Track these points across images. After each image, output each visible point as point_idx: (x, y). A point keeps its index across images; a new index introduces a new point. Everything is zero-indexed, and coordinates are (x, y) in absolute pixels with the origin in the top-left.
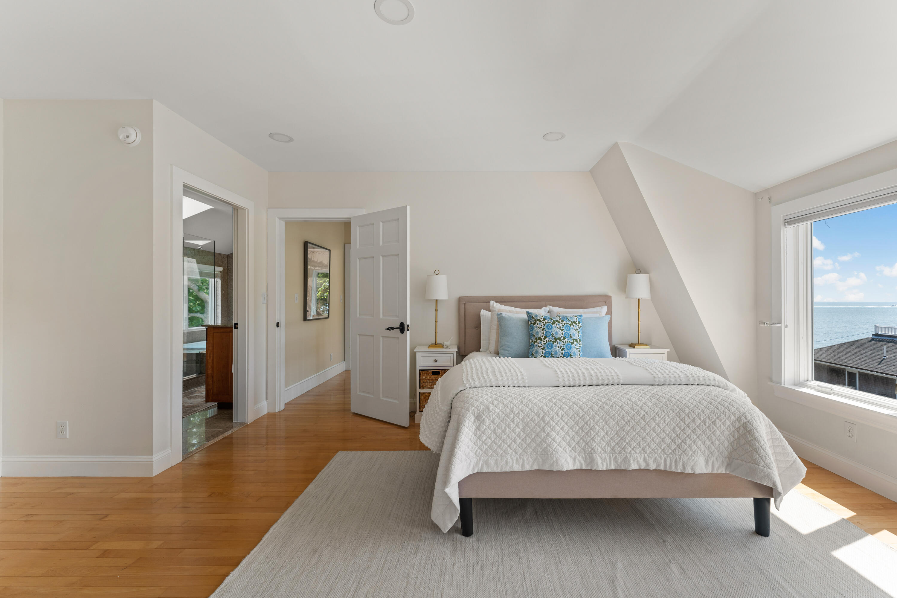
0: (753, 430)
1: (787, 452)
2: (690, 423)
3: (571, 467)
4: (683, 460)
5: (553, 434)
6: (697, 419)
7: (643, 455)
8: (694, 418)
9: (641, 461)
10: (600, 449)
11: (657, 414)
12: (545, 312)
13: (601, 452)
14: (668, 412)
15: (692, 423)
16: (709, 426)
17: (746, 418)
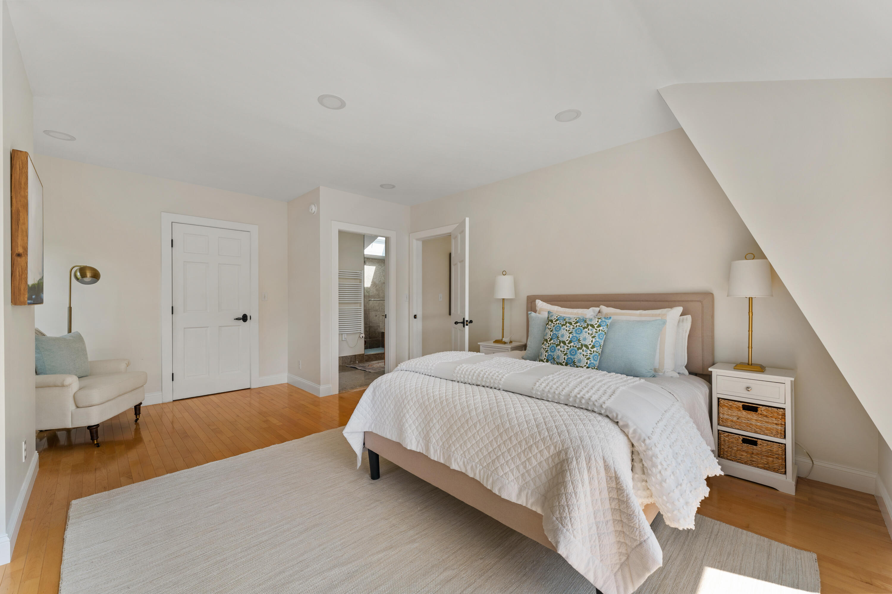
0: (567, 471)
1: (632, 525)
2: (506, 440)
3: (414, 448)
4: (493, 478)
5: (408, 416)
6: (513, 438)
7: (463, 459)
8: (511, 436)
9: (461, 463)
10: (434, 441)
11: (479, 421)
12: (594, 312)
13: (435, 443)
14: (489, 422)
15: (508, 441)
16: (524, 450)
17: (566, 454)
